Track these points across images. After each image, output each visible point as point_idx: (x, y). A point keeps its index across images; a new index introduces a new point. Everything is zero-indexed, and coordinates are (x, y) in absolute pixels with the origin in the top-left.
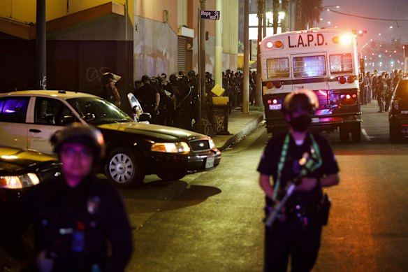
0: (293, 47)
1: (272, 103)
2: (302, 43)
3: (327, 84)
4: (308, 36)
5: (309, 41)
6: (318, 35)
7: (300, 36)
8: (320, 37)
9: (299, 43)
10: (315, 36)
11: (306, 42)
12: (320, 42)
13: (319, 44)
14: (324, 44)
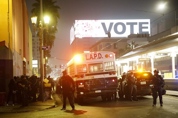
0: (88, 59)
1: (80, 84)
2: (92, 58)
3: (104, 75)
4: (95, 54)
5: (95, 57)
6: (99, 54)
7: (91, 55)
8: (100, 55)
9: (91, 58)
10: (97, 54)
11: (93, 57)
12: (100, 57)
13: (99, 58)
14: (102, 58)
